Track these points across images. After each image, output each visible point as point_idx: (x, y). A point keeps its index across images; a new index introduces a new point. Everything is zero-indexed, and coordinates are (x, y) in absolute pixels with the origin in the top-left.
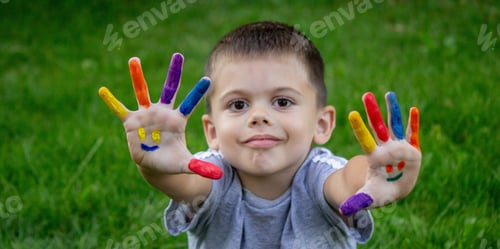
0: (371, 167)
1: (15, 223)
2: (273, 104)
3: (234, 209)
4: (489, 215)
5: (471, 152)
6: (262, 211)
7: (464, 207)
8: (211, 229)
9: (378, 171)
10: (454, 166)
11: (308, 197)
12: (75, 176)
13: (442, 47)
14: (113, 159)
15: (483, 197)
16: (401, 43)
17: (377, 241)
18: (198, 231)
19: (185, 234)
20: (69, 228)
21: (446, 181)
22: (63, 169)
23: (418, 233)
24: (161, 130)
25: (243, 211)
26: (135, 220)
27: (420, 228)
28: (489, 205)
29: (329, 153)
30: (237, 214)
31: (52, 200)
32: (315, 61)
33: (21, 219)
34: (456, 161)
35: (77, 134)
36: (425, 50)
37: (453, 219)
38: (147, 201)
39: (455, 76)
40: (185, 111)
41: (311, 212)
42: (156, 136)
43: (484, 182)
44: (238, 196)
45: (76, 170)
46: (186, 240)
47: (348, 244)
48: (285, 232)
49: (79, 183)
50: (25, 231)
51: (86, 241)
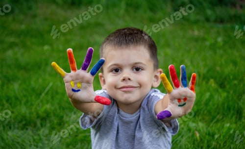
0: (171, 99)
1: (9, 122)
2: (133, 70)
3: (113, 118)
4: (236, 123)
5: (228, 92)
6: (127, 119)
7: (224, 119)
8: (102, 127)
9: (174, 101)
10: (220, 99)
11: (148, 112)
12: (39, 101)
13: (216, 42)
14: (57, 93)
15: (233, 114)
16: (197, 40)
17: (182, 134)
18: (96, 127)
19: (90, 129)
20: (35, 125)
21: (216, 106)
22: (33, 97)
23: (202, 130)
24: (81, 82)
25: (118, 119)
26: (67, 122)
27: (203, 128)
28: (236, 118)
29: (159, 91)
30: (115, 120)
31: (27, 112)
32: (153, 48)
33: (13, 120)
34: (221, 97)
35: (40, 80)
36: (208, 43)
37: (219, 124)
38: (73, 113)
39: (222, 56)
40: (93, 74)
41: (150, 119)
42: (79, 85)
43: (234, 107)
44: (116, 112)
45: (39, 98)
46: (90, 132)
47: (167, 135)
48: (137, 129)
49: (41, 104)
50: (14, 126)
51: (43, 132)
